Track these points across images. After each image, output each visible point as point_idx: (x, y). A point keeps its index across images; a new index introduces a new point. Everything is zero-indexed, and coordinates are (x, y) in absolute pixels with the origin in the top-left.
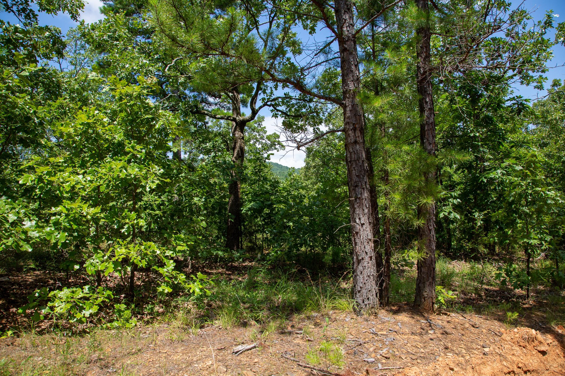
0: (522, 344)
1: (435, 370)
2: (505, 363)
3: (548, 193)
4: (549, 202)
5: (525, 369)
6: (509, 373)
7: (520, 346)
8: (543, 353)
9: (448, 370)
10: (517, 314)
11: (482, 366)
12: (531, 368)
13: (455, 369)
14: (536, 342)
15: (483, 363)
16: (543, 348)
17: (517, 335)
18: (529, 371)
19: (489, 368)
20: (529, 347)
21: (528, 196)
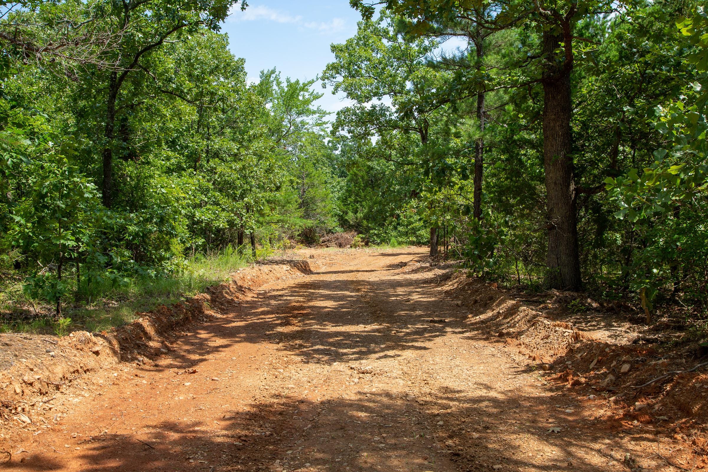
0: (79, 347)
1: (18, 371)
2: (69, 363)
3: (88, 185)
4: (86, 195)
5: (85, 369)
6: (74, 372)
7: (78, 349)
8: (97, 353)
9: (29, 371)
10: (70, 320)
11: (53, 367)
12: (89, 368)
13: (35, 370)
14: (91, 344)
15: (55, 364)
16: (96, 349)
17: (74, 339)
18: (88, 370)
19: (59, 367)
20: (86, 349)
21: (63, 187)
